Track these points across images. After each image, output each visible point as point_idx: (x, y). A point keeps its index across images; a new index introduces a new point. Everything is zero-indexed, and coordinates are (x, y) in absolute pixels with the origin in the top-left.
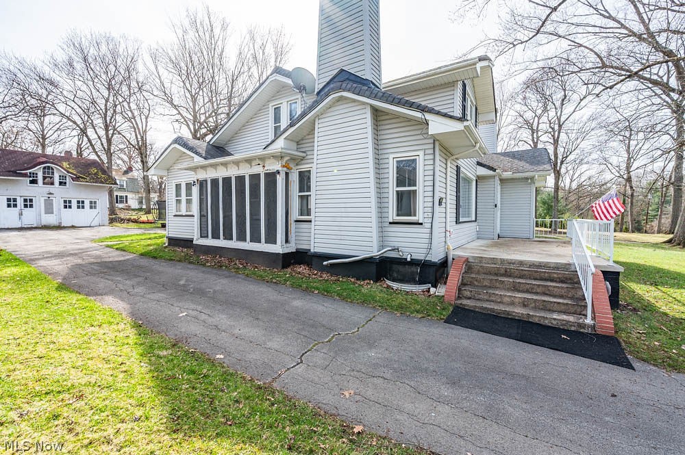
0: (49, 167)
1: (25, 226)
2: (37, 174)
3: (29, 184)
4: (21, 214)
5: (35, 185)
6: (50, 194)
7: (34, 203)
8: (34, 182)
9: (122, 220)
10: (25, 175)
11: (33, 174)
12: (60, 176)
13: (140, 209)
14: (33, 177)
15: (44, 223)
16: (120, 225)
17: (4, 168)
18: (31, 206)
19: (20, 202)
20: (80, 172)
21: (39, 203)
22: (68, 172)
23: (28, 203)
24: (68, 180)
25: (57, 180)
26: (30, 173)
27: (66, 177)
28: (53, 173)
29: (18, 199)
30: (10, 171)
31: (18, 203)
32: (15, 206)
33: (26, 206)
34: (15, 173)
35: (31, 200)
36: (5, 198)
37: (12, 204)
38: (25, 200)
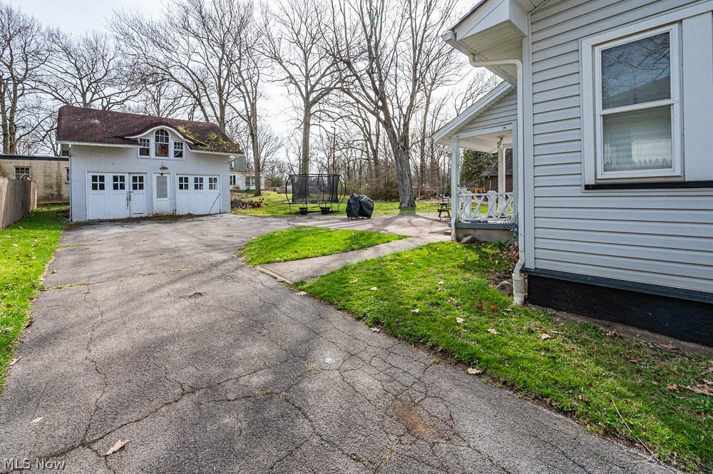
0: (162, 130)
1: (134, 216)
2: (148, 141)
3: (139, 156)
4: (129, 199)
5: (147, 157)
6: (164, 168)
7: (144, 183)
8: (145, 152)
9: (244, 204)
10: (135, 142)
11: (144, 140)
12: (175, 144)
13: (248, 191)
14: (144, 145)
15: (156, 210)
16: (243, 211)
17: (110, 133)
18: (141, 187)
19: (128, 182)
20: (198, 138)
21: (151, 182)
22: (185, 137)
23: (138, 183)
24: (185, 148)
25: (171, 149)
26: (141, 140)
27: (182, 144)
28: (167, 140)
29: (126, 176)
30: (116, 137)
31: (126, 183)
32: (122, 187)
33: (135, 187)
34: (123, 140)
35: (141, 179)
36: (111, 175)
37: (118, 184)
38: (135, 179)
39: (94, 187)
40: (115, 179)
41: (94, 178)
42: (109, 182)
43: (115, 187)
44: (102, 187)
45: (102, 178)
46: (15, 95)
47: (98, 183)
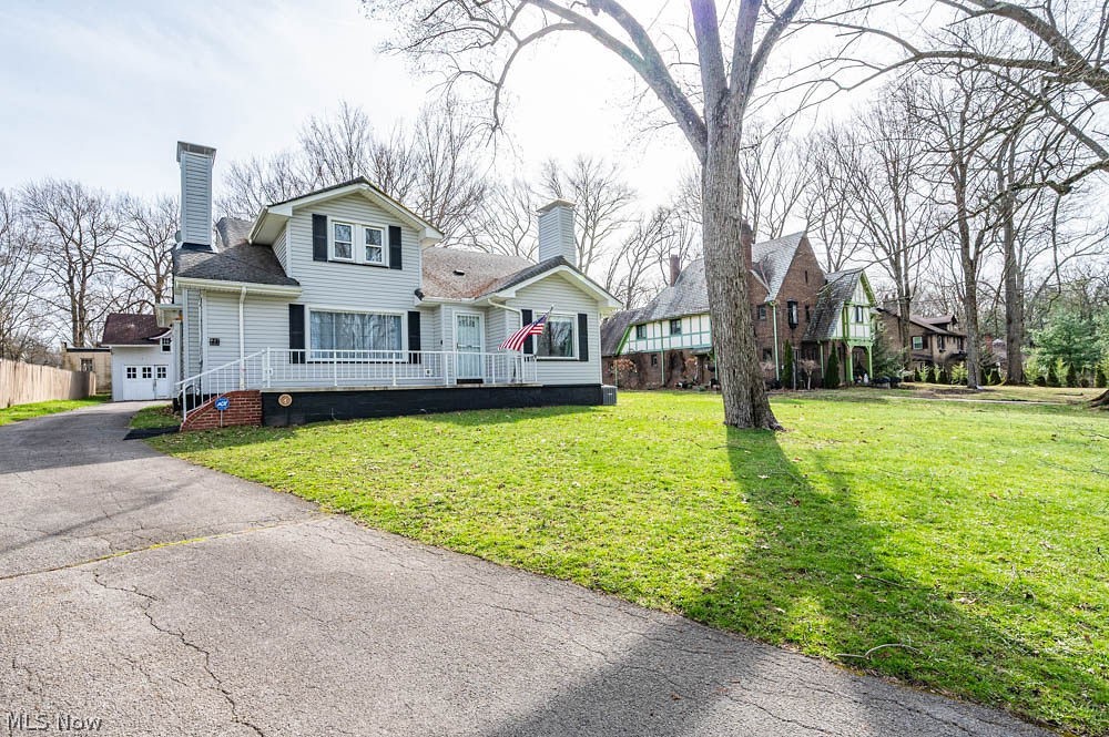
2: (169, 340)
3: (162, 352)
4: (155, 385)
5: (168, 352)
7: (167, 373)
8: (167, 348)
10: (157, 342)
14: (166, 343)
17: (142, 335)
18: (164, 376)
19: (154, 372)
21: (172, 371)
23: (162, 373)
26: (163, 339)
29: (153, 368)
30: (145, 339)
31: (152, 373)
32: (150, 376)
33: (159, 376)
34: (148, 341)
35: (164, 369)
36: (141, 368)
37: (147, 373)
38: (159, 370)
39: (129, 376)
40: (144, 370)
41: (129, 370)
42: (139, 373)
43: (144, 376)
44: (134, 376)
45: (134, 370)
46: (84, 275)
47: (131, 373)
